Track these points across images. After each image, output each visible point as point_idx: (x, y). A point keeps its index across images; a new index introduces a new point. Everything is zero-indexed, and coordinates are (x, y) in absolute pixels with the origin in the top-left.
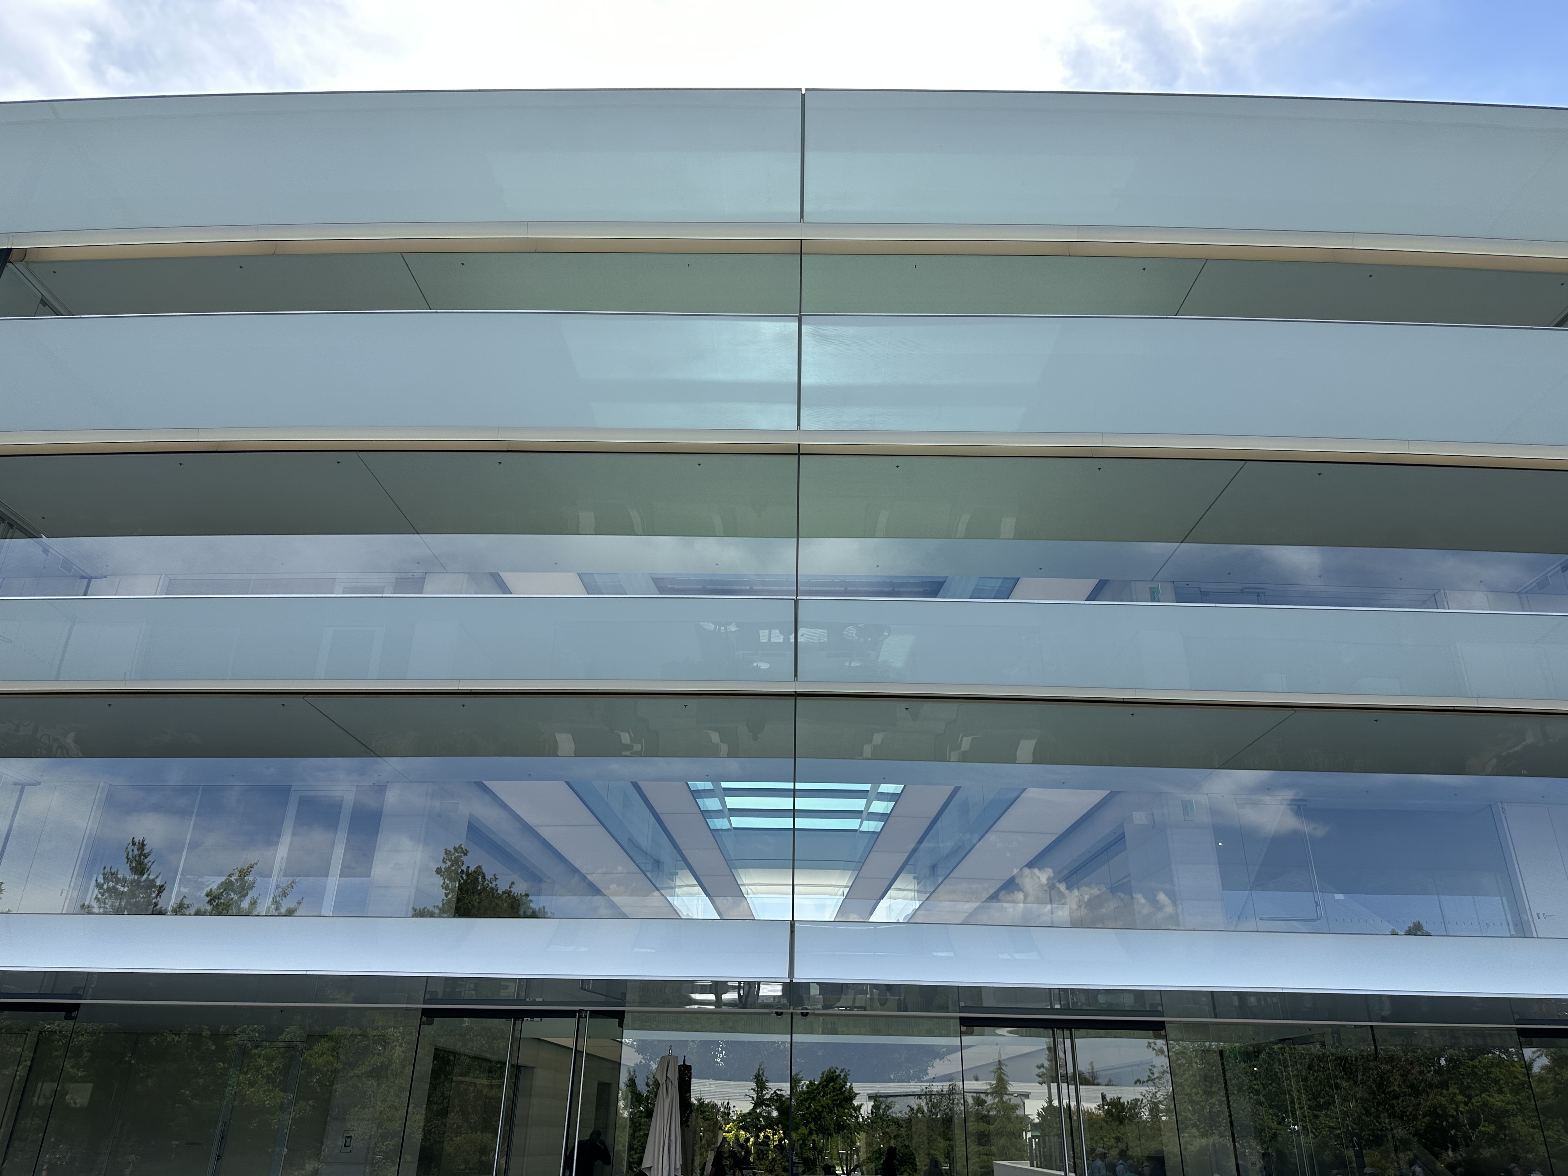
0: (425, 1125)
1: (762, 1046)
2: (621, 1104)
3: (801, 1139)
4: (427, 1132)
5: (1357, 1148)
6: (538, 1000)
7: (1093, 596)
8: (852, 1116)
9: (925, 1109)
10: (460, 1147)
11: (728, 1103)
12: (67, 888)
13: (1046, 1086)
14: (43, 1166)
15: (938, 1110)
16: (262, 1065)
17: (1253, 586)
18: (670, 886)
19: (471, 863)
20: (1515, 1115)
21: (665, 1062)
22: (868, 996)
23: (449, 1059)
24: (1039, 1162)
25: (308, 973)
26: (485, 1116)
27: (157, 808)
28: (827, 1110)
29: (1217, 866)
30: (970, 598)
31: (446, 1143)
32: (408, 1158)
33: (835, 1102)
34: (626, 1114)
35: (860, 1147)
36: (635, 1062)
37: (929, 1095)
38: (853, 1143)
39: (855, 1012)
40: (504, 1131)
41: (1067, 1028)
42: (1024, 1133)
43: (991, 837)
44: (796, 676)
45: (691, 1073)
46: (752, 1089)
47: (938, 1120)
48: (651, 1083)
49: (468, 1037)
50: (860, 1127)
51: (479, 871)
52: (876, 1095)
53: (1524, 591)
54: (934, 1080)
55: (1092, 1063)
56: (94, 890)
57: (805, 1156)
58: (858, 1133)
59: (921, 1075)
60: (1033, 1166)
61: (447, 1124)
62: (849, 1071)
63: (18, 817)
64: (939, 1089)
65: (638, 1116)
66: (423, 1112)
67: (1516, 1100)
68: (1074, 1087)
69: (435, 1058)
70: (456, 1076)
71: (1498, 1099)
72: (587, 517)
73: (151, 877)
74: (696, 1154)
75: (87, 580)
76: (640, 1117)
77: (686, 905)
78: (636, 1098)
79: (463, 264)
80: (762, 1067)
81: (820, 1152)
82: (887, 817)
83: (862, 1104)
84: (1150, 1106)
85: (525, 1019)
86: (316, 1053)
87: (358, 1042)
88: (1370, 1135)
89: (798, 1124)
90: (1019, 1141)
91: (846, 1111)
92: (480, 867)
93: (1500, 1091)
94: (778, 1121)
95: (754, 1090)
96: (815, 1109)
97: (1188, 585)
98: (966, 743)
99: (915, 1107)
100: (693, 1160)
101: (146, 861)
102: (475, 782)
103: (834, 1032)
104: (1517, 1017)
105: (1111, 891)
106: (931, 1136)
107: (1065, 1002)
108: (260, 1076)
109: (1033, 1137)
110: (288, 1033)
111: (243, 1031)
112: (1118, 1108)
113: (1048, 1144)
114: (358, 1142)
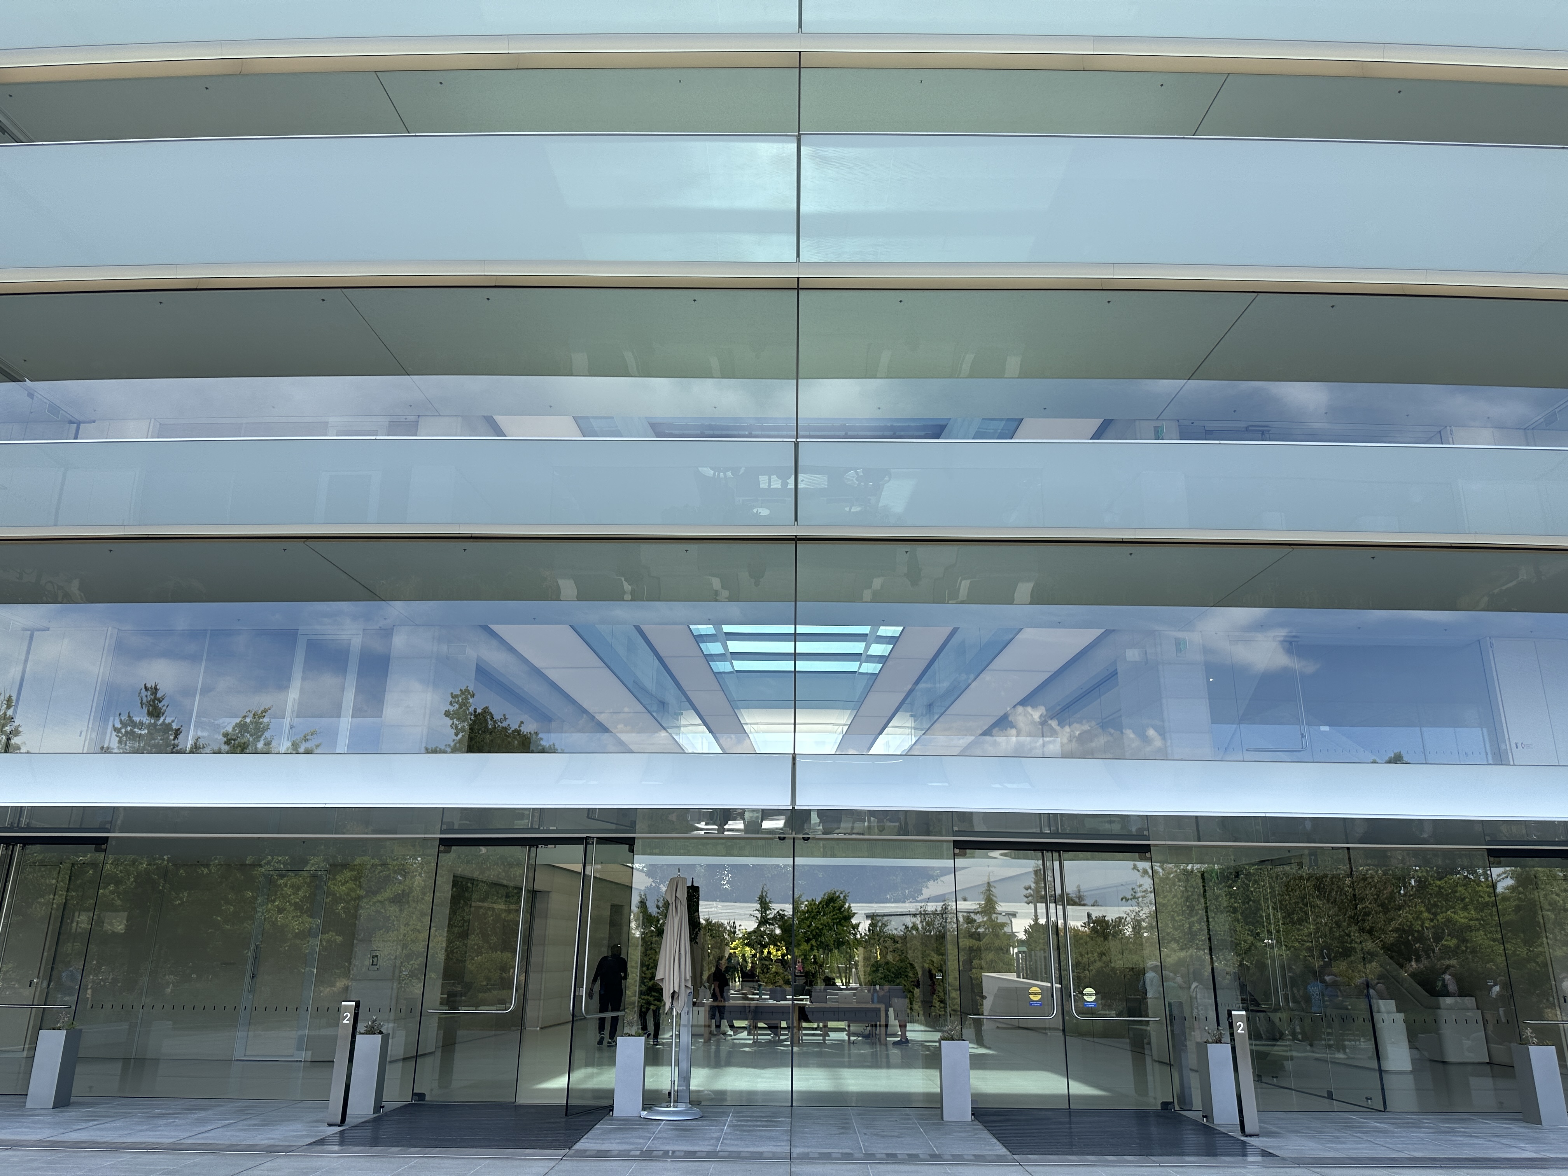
0: (447, 947)
1: (766, 869)
2: (633, 925)
3: (802, 955)
4: (449, 953)
5: (1327, 960)
6: (551, 828)
7: (1097, 435)
8: (851, 934)
9: (920, 927)
10: (481, 966)
11: (734, 923)
12: (85, 729)
13: (1033, 905)
14: (88, 986)
15: (931, 927)
16: (289, 893)
17: (1260, 423)
18: (675, 725)
19: (477, 704)
20: (1478, 930)
21: (674, 883)
22: (866, 824)
23: (468, 887)
24: (1025, 974)
25: (327, 806)
26: (504, 937)
27: (167, 654)
28: (827, 928)
29: (1208, 701)
30: (973, 439)
31: (468, 962)
32: (433, 976)
33: (835, 921)
34: (638, 934)
35: (858, 961)
36: (646, 885)
37: (924, 914)
38: (851, 957)
39: (854, 836)
40: (522, 951)
41: (1056, 851)
42: (1011, 948)
43: (986, 676)
44: (796, 520)
45: (699, 895)
46: (756, 910)
47: (932, 936)
48: (661, 905)
49: (485, 867)
50: (858, 943)
51: (486, 710)
52: (874, 915)
53: (1531, 427)
54: (928, 900)
55: (1079, 886)
56: (111, 735)
57: (806, 969)
58: (856, 949)
59: (916, 895)
60: (1020, 978)
61: (469, 945)
62: (849, 893)
63: (29, 664)
64: (933, 909)
65: (649, 935)
66: (445, 935)
67: (1480, 917)
68: (1061, 907)
69: (453, 886)
70: (474, 902)
71: (1462, 916)
72: (580, 359)
73: (168, 721)
74: (704, 969)
75: (76, 425)
76: (652, 936)
77: (692, 743)
78: (648, 919)
79: (441, 83)
80: (765, 889)
81: (821, 966)
82: (885, 659)
83: (860, 923)
84: (1133, 924)
85: (540, 846)
86: (339, 882)
87: (379, 873)
88: (1339, 948)
89: (799, 941)
90: (1007, 955)
91: (845, 928)
92: (487, 708)
93: (1465, 908)
94: (781, 938)
95: (758, 910)
96: (815, 926)
97: (1192, 423)
98: (964, 586)
99: (910, 925)
100: (702, 974)
101: (160, 705)
102: (480, 626)
103: (833, 856)
104: (1488, 838)
105: (1102, 727)
106: (925, 951)
107: (1055, 828)
108: (288, 903)
109: (1020, 952)
110: (313, 865)
111: (269, 863)
112: (1102, 926)
113: (1033, 957)
114: (385, 962)
